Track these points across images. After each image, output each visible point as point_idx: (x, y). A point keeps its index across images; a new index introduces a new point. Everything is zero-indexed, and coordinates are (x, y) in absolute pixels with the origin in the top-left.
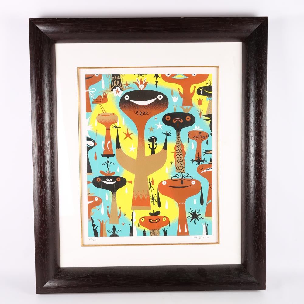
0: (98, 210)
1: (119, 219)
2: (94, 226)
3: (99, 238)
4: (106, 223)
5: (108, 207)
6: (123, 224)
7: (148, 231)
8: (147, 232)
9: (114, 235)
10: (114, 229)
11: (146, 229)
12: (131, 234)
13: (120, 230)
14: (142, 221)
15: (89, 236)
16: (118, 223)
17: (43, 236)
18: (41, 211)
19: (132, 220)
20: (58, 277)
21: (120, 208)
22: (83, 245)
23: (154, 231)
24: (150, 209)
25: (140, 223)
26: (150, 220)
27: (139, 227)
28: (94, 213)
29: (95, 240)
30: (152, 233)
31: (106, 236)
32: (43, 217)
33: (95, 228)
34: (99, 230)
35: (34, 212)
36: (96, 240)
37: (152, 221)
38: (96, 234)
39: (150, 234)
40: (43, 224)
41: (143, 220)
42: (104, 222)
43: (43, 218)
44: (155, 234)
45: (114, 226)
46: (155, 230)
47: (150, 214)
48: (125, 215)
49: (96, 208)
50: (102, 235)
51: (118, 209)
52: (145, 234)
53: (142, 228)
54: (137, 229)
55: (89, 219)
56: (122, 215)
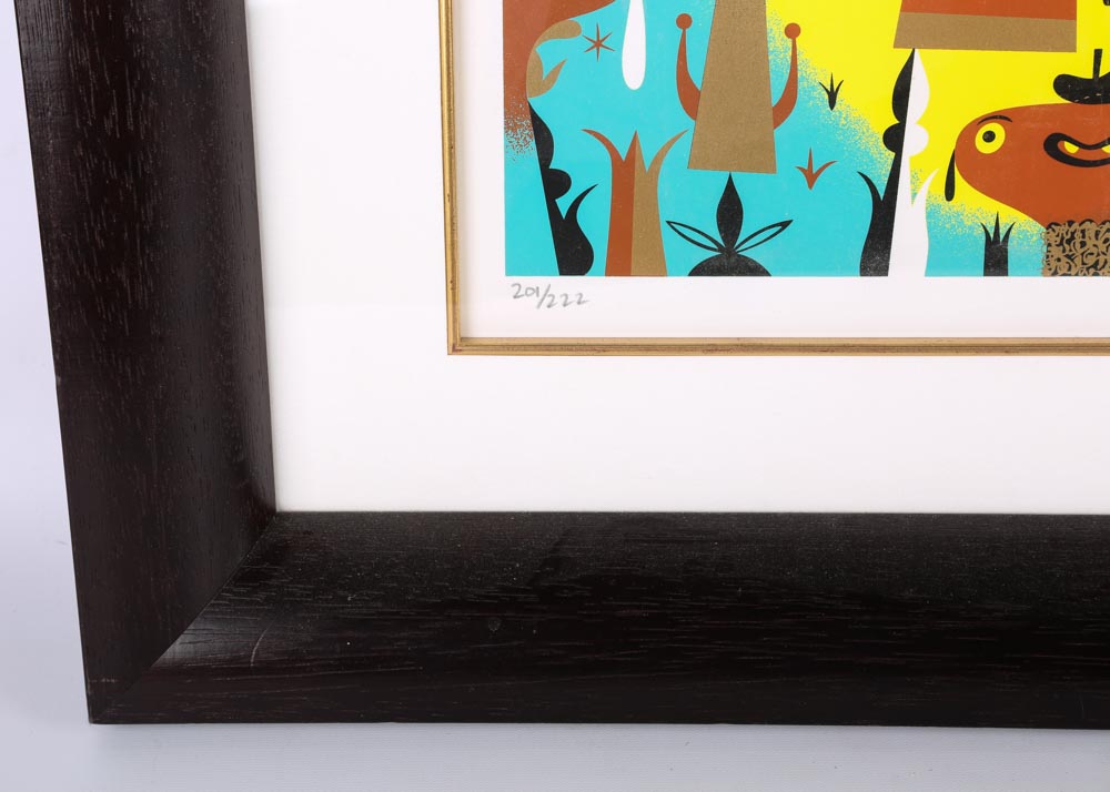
0: (598, 44)
1: (780, 133)
2: (555, 183)
3: (593, 285)
4: (658, 159)
5: (684, 22)
6: (811, 177)
7: (1025, 231)
8: (1012, 247)
9: (728, 261)
10: (730, 210)
11: (1010, 216)
12: (876, 255)
13: (785, 225)
14: (986, 148)
15: (514, 266)
16: (764, 161)
17: (123, 275)
18: (85, 60)
19: (894, 138)
20: (261, 596)
21: (792, 31)
22: (461, 344)
23: (1078, 236)
24: (1070, 46)
25: (965, 163)
26: (1052, 145)
27: (950, 194)
28: (558, 69)
29: (559, 301)
30: (1057, 251)
31: (658, 268)
32: (114, 111)
33: (563, 204)
34: (595, 224)
35: (26, 60)
36: (573, 298)
37: (1071, 149)
38: (573, 255)
39: (1042, 256)
40: (115, 175)
41: (990, 137)
42: (648, 154)
43: (108, 124)
44: (1091, 260)
45: (730, 189)
46: (1091, 228)
47: (1064, 85)
48: (832, 96)
49: (576, 31)
50: (620, 266)
51: (777, 42)
52: (996, 259)
53: (978, 208)
54: (931, 214)
55: (510, 127)
56: (811, 96)
